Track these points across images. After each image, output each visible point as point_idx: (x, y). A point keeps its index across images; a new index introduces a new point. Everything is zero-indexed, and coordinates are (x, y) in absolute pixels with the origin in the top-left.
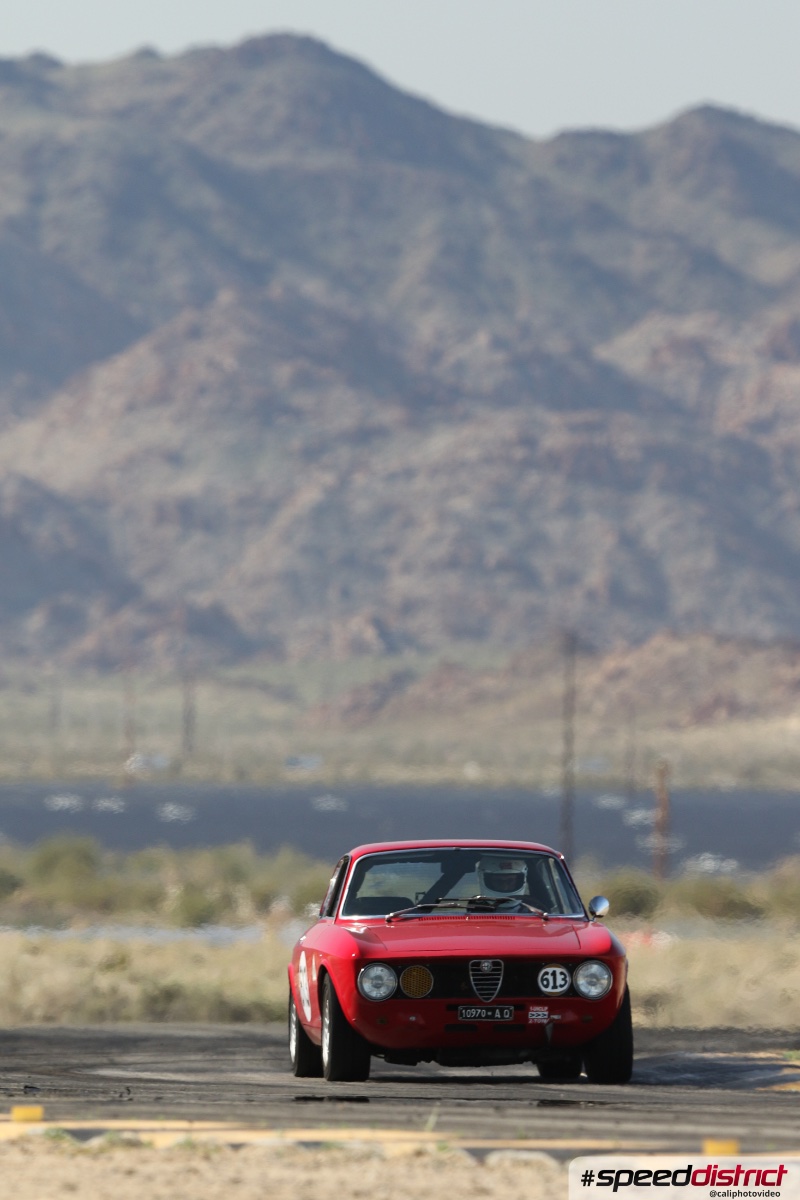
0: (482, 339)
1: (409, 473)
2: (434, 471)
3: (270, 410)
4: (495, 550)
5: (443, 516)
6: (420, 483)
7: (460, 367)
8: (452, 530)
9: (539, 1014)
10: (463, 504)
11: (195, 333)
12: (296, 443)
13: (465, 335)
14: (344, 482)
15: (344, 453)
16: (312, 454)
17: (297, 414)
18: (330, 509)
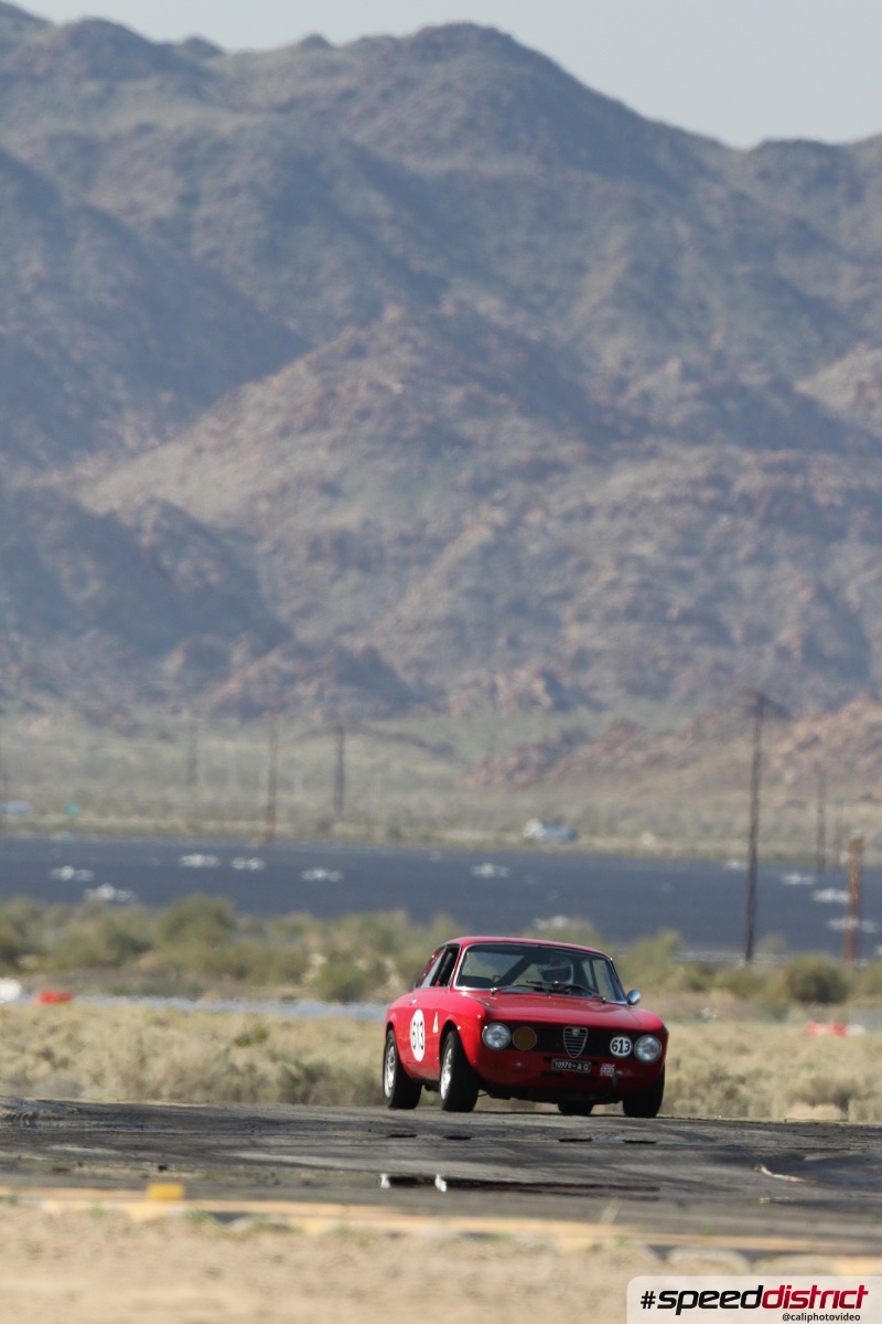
0: (673, 367)
1: (588, 512)
2: (616, 511)
3: (438, 440)
4: (681, 600)
5: (621, 562)
6: (599, 523)
7: (646, 397)
8: (632, 578)
9: (608, 1070)
10: (645, 549)
11: (357, 351)
12: (464, 477)
13: (654, 363)
14: (515, 523)
15: (518, 488)
16: (481, 488)
17: (467, 444)
18: (500, 549)
